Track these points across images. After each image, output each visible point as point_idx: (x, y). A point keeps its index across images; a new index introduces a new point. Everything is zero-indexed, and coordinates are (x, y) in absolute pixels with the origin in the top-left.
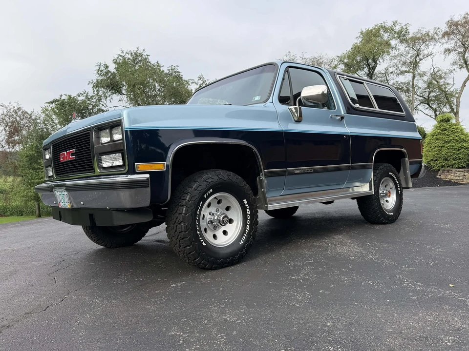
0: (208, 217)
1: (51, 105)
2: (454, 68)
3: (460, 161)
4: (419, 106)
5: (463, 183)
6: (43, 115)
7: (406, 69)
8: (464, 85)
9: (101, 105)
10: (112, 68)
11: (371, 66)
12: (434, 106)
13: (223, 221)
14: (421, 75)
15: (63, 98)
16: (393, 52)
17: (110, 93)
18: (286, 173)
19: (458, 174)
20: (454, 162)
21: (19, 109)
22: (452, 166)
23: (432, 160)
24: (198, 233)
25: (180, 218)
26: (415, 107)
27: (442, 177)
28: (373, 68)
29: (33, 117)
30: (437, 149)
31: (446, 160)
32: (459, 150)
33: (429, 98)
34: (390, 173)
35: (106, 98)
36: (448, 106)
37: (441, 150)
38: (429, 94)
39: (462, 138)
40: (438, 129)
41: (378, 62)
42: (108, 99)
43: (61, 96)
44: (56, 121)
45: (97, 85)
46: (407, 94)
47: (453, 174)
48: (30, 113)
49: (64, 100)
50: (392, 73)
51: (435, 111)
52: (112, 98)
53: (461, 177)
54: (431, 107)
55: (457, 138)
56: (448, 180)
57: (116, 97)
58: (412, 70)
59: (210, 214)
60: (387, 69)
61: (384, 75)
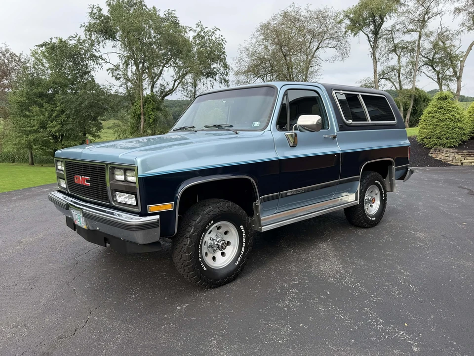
0: (209, 242)
1: (41, 49)
2: (462, 29)
3: (452, 140)
4: (422, 68)
5: (452, 163)
6: (33, 59)
7: (412, 28)
8: (470, 49)
9: (94, 51)
10: (106, 11)
11: (377, 23)
12: (438, 69)
13: (222, 247)
14: (427, 36)
15: (53, 41)
16: (402, 9)
17: (103, 39)
18: (280, 197)
19: (448, 155)
20: (446, 141)
21: (7, 50)
22: (444, 145)
23: (426, 137)
24: (200, 260)
25: (185, 248)
26: (418, 68)
27: (434, 155)
28: (379, 25)
29: (22, 60)
30: (431, 127)
31: (439, 138)
32: (452, 129)
33: (433, 58)
34: (376, 182)
35: (99, 44)
36: (451, 69)
37: (436, 128)
38: (434, 55)
39: (457, 117)
40: (435, 107)
41: (385, 19)
42: (101, 44)
43: (52, 39)
44: (47, 66)
45: (90, 29)
46: (411, 53)
47: (444, 154)
48: (18, 55)
49: (55, 43)
50: (398, 30)
51: (438, 73)
52: (105, 43)
53: (452, 158)
54: (434, 69)
55: (452, 118)
56: (439, 159)
57: (109, 43)
58: (419, 29)
59: (210, 239)
60: (394, 26)
61: (390, 32)
